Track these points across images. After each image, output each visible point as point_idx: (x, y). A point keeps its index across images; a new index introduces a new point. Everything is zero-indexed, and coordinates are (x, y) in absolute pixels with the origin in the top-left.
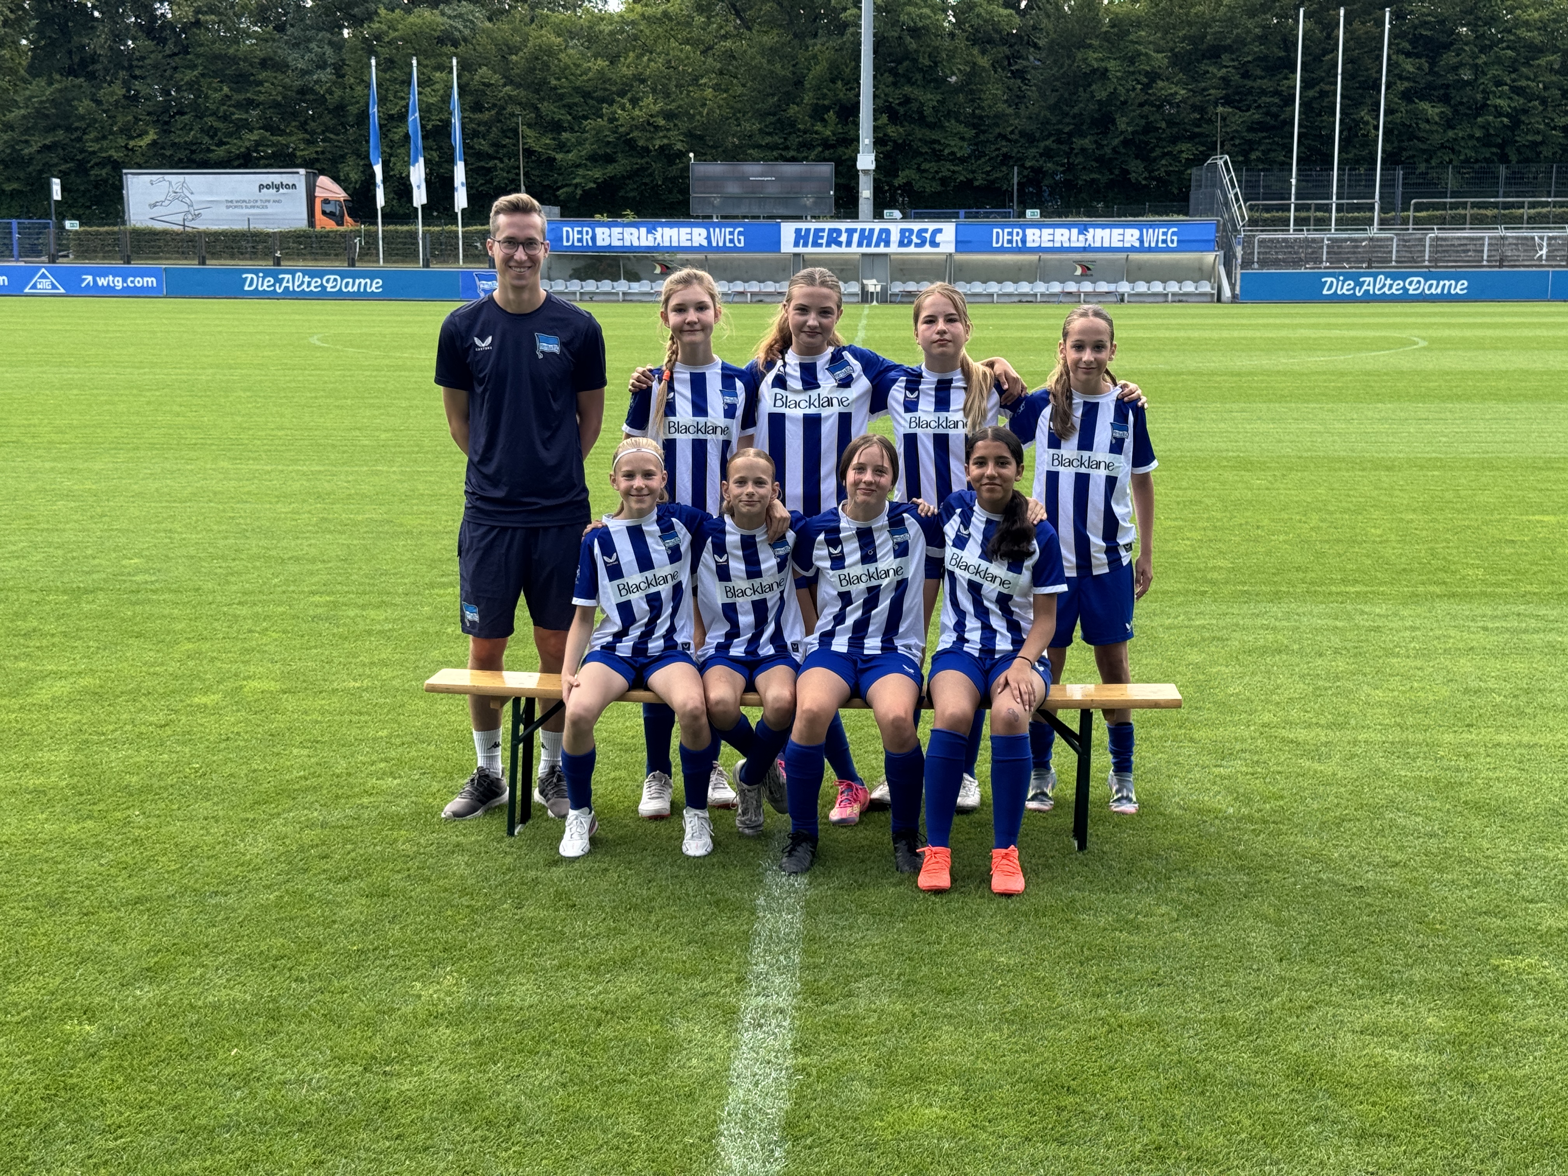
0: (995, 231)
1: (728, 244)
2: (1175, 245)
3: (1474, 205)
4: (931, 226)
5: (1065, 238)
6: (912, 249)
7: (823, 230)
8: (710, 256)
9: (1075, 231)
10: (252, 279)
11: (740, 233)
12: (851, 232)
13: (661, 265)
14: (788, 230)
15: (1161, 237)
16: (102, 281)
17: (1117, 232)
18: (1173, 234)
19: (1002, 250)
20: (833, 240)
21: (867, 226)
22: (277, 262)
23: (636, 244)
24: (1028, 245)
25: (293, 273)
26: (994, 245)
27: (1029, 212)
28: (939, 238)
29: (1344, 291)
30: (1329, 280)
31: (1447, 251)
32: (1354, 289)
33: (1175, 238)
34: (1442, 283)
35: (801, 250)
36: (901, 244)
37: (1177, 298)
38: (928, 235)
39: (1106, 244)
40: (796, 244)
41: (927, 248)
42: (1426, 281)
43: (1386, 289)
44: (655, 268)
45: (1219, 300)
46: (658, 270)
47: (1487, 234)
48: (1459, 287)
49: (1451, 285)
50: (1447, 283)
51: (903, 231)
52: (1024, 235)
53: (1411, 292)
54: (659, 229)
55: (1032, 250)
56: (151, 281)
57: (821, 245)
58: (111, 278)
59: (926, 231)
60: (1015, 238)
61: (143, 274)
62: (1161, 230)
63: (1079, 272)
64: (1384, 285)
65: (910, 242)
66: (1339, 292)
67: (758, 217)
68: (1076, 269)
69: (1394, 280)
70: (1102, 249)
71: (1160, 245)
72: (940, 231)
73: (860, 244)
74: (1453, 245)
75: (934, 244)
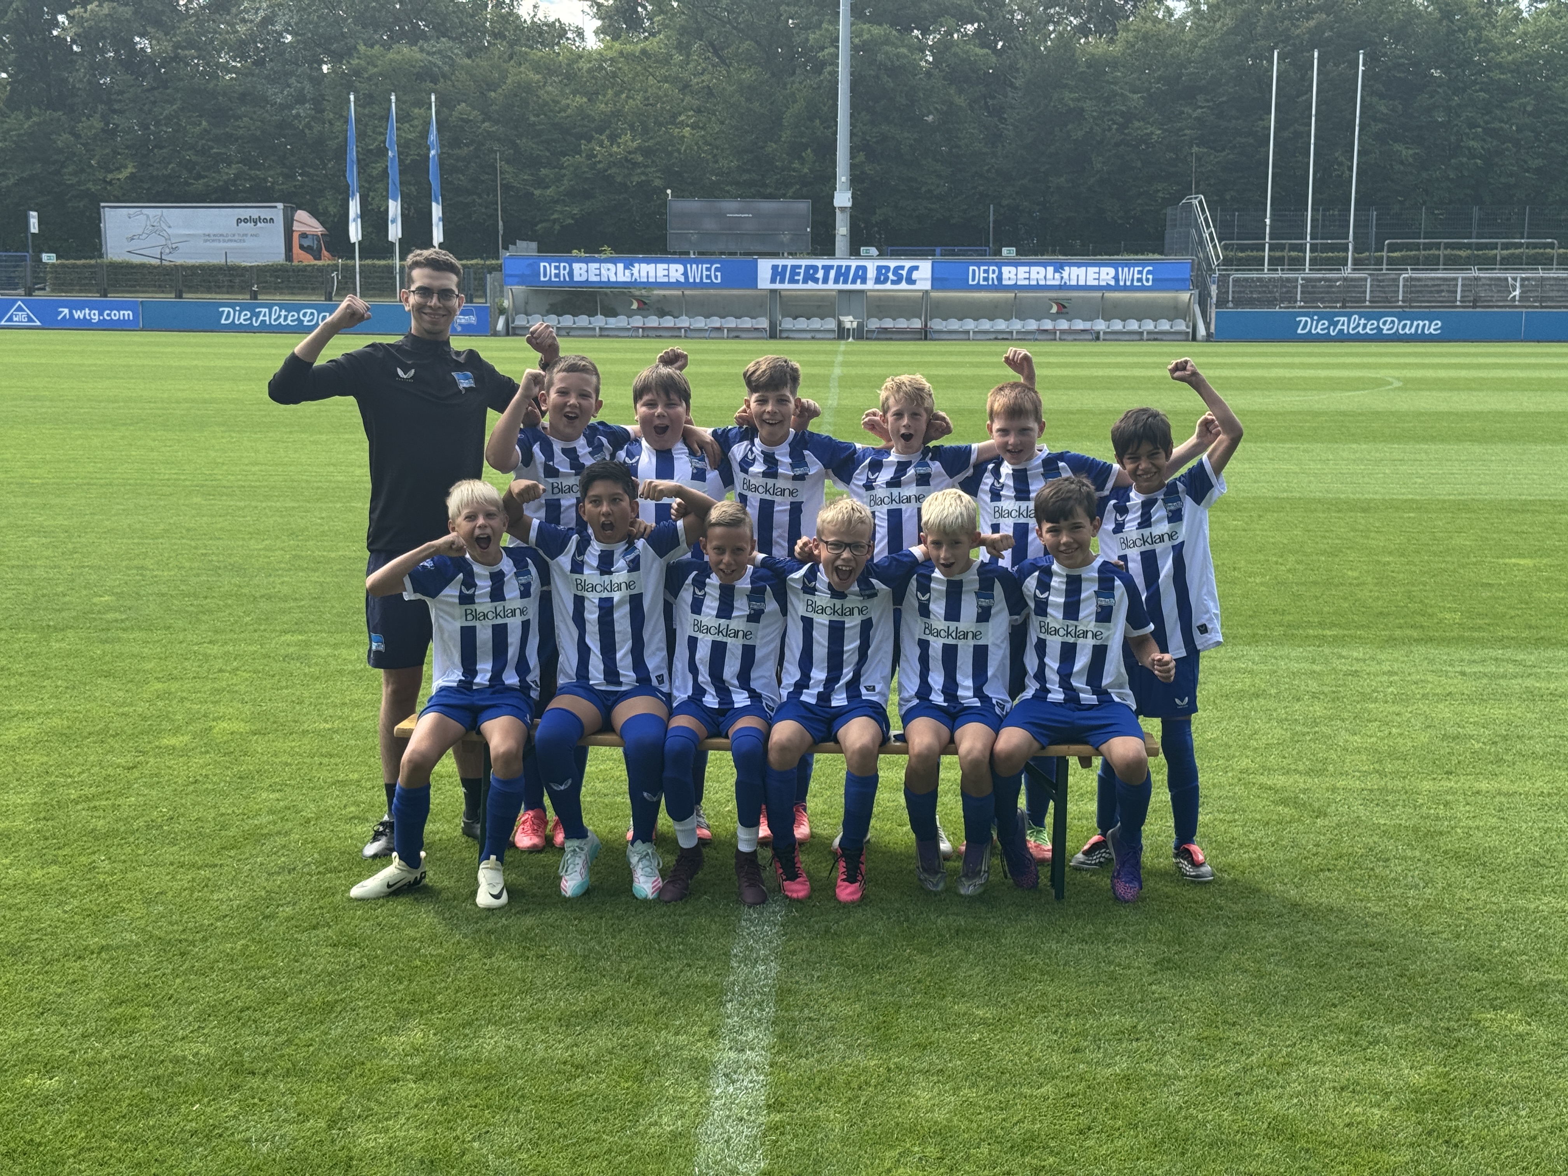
0: (971, 268)
1: (705, 280)
2: (1150, 283)
3: (1447, 246)
4: (908, 264)
5: (1041, 276)
6: (888, 286)
7: (800, 267)
8: (687, 292)
9: (1050, 269)
10: (229, 312)
11: (717, 269)
12: (827, 269)
13: (638, 300)
14: (765, 267)
15: (1136, 276)
16: (78, 314)
17: (1092, 270)
18: (1148, 272)
19: (978, 288)
20: (810, 276)
21: (844, 263)
22: (254, 296)
23: (613, 279)
24: (1005, 282)
25: (270, 307)
26: (971, 282)
27: (1005, 251)
28: (915, 275)
29: (1319, 330)
30: (1304, 319)
31: (1421, 292)
32: (1328, 328)
33: (1150, 277)
34: (1415, 323)
35: (777, 286)
36: (878, 281)
37: (1152, 337)
38: (904, 273)
39: (1082, 283)
40: (773, 281)
41: (904, 285)
42: (1400, 321)
43: (1360, 329)
44: (632, 304)
45: (1194, 339)
46: (635, 306)
47: (1460, 275)
48: (1433, 327)
49: (1424, 325)
50: (1421, 323)
51: (879, 268)
52: (1000, 273)
53: (1385, 332)
54: (636, 265)
55: (1008, 288)
56: (127, 314)
57: (797, 282)
58: (87, 311)
59: (902, 268)
60: (991, 276)
61: (119, 307)
62: (1137, 269)
63: (1054, 309)
64: (1359, 325)
65: (886, 279)
66: (1313, 332)
67: (735, 254)
68: (1051, 307)
69: (1368, 319)
70: (1078, 288)
71: (1135, 283)
72: (916, 268)
73: (836, 281)
74: (1427, 286)
75: (910, 281)
